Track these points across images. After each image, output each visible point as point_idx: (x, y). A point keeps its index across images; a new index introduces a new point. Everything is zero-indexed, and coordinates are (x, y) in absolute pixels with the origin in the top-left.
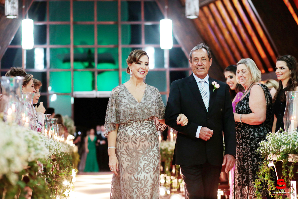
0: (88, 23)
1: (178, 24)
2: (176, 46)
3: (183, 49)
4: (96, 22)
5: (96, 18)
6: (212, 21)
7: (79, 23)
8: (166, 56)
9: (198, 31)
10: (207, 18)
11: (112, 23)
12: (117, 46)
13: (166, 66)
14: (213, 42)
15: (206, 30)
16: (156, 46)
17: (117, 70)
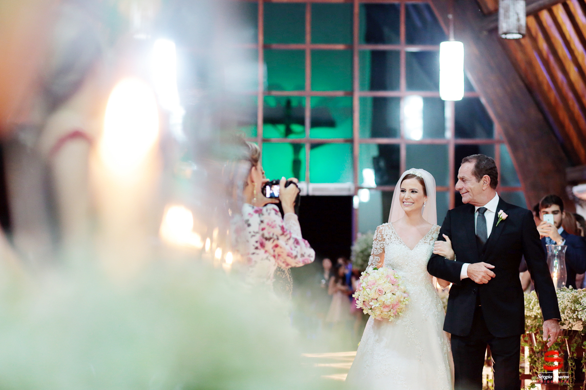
0: (293, 46)
1: (475, 50)
2: (471, 95)
3: (483, 101)
4: (308, 45)
5: (308, 38)
6: (543, 45)
7: (275, 46)
8: (449, 114)
9: (515, 64)
10: (534, 40)
11: (340, 47)
12: (351, 94)
13: (449, 134)
14: (545, 87)
15: (530, 64)
16: (429, 94)
17: (351, 141)
